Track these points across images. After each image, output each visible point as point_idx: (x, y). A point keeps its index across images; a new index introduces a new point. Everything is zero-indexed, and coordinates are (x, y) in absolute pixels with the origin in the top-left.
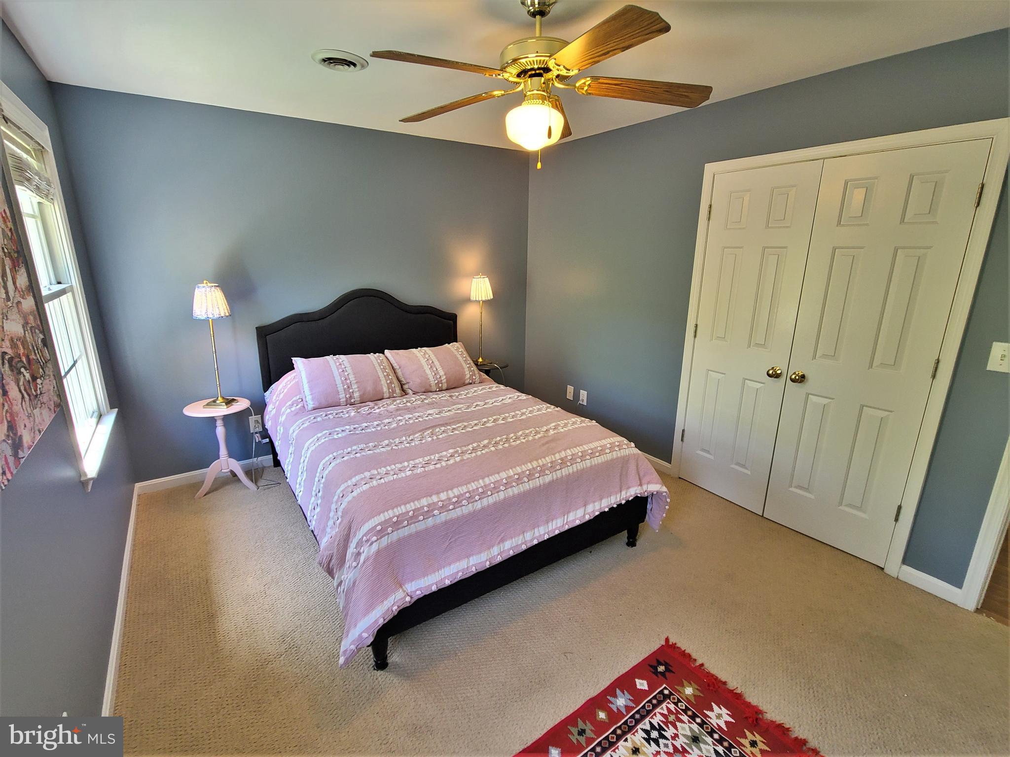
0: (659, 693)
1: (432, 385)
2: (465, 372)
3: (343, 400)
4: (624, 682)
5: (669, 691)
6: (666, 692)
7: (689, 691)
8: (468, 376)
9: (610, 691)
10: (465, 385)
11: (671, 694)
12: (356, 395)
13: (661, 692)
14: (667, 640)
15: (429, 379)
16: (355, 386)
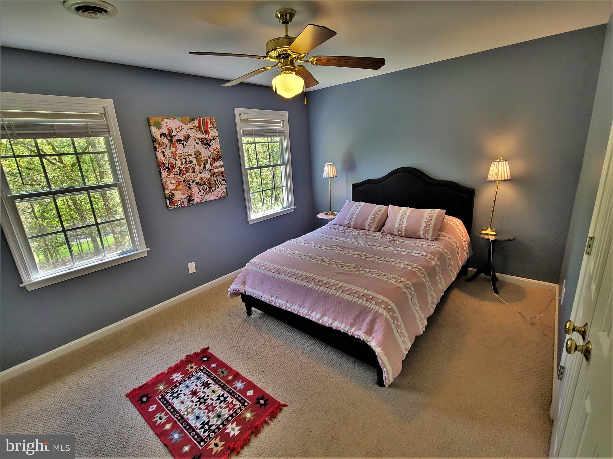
0: (245, 400)
1: (395, 231)
2: (420, 230)
3: (345, 224)
4: (250, 385)
5: (247, 406)
6: (246, 404)
7: (248, 415)
8: (422, 233)
9: (244, 380)
10: (419, 238)
11: (245, 406)
12: (352, 223)
13: (246, 401)
14: (285, 405)
15: (395, 227)
16: (354, 219)
